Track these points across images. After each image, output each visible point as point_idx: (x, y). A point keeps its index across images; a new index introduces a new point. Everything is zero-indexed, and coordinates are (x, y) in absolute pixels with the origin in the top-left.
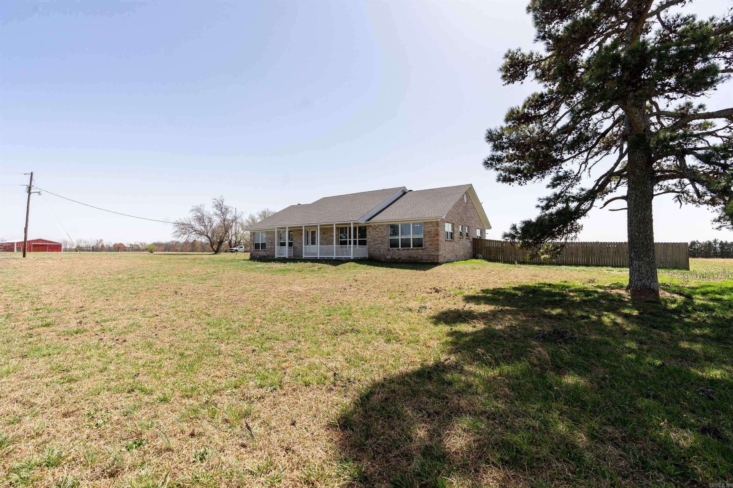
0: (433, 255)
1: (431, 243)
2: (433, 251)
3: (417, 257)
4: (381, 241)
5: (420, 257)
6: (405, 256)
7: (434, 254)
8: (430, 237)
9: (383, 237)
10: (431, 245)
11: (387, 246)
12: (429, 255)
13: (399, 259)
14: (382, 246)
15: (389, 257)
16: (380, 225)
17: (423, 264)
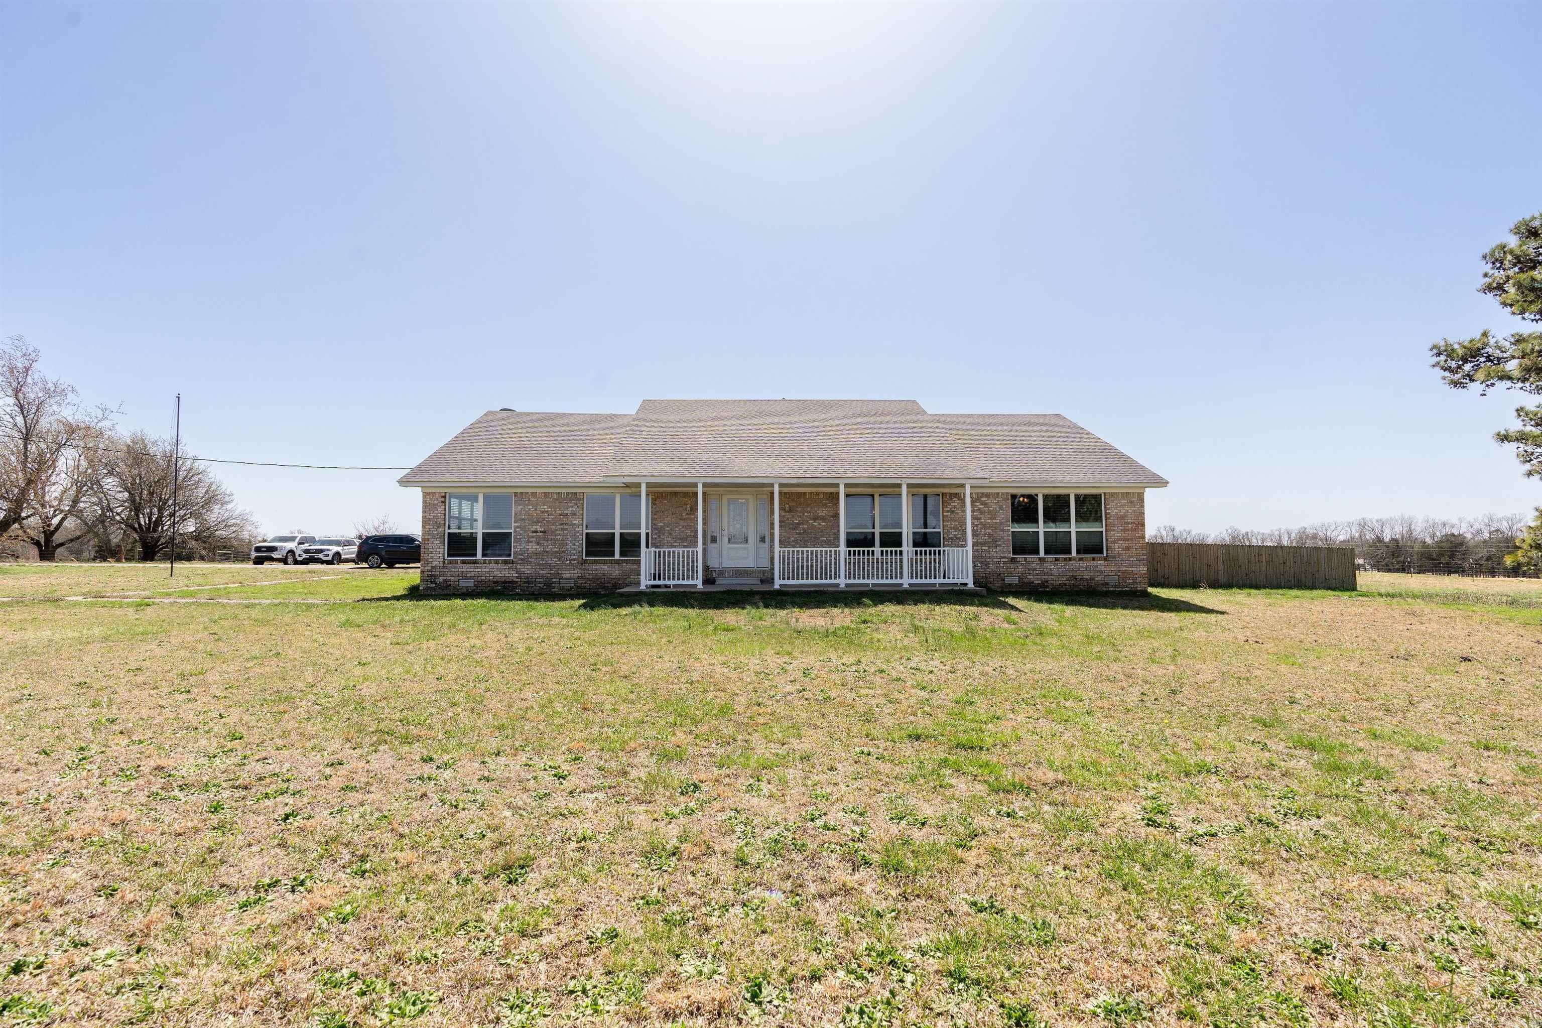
0: (1134, 574)
1: (1127, 544)
2: (1131, 564)
3: (1092, 579)
4: (990, 535)
5: (1099, 579)
6: (1058, 577)
7: (1134, 570)
8: (1125, 530)
9: (994, 527)
10: (1128, 548)
11: (1005, 549)
12: (1124, 573)
13: (1044, 583)
14: (993, 551)
15: (1015, 580)
16: (987, 495)
17: (1107, 594)
